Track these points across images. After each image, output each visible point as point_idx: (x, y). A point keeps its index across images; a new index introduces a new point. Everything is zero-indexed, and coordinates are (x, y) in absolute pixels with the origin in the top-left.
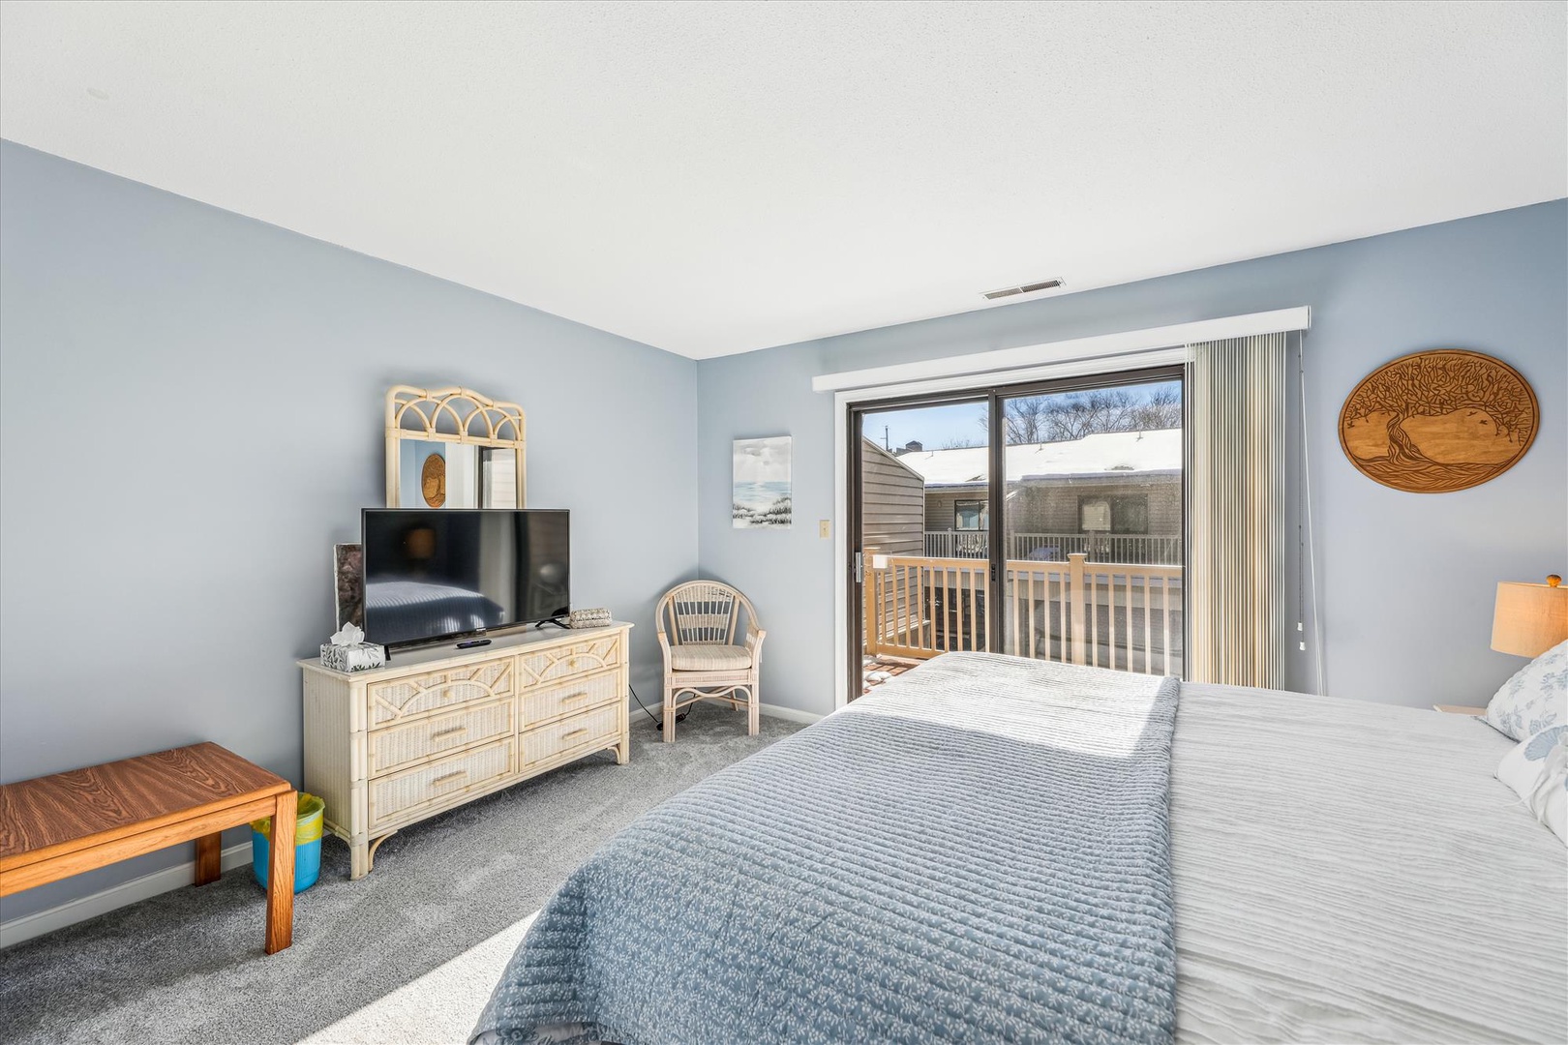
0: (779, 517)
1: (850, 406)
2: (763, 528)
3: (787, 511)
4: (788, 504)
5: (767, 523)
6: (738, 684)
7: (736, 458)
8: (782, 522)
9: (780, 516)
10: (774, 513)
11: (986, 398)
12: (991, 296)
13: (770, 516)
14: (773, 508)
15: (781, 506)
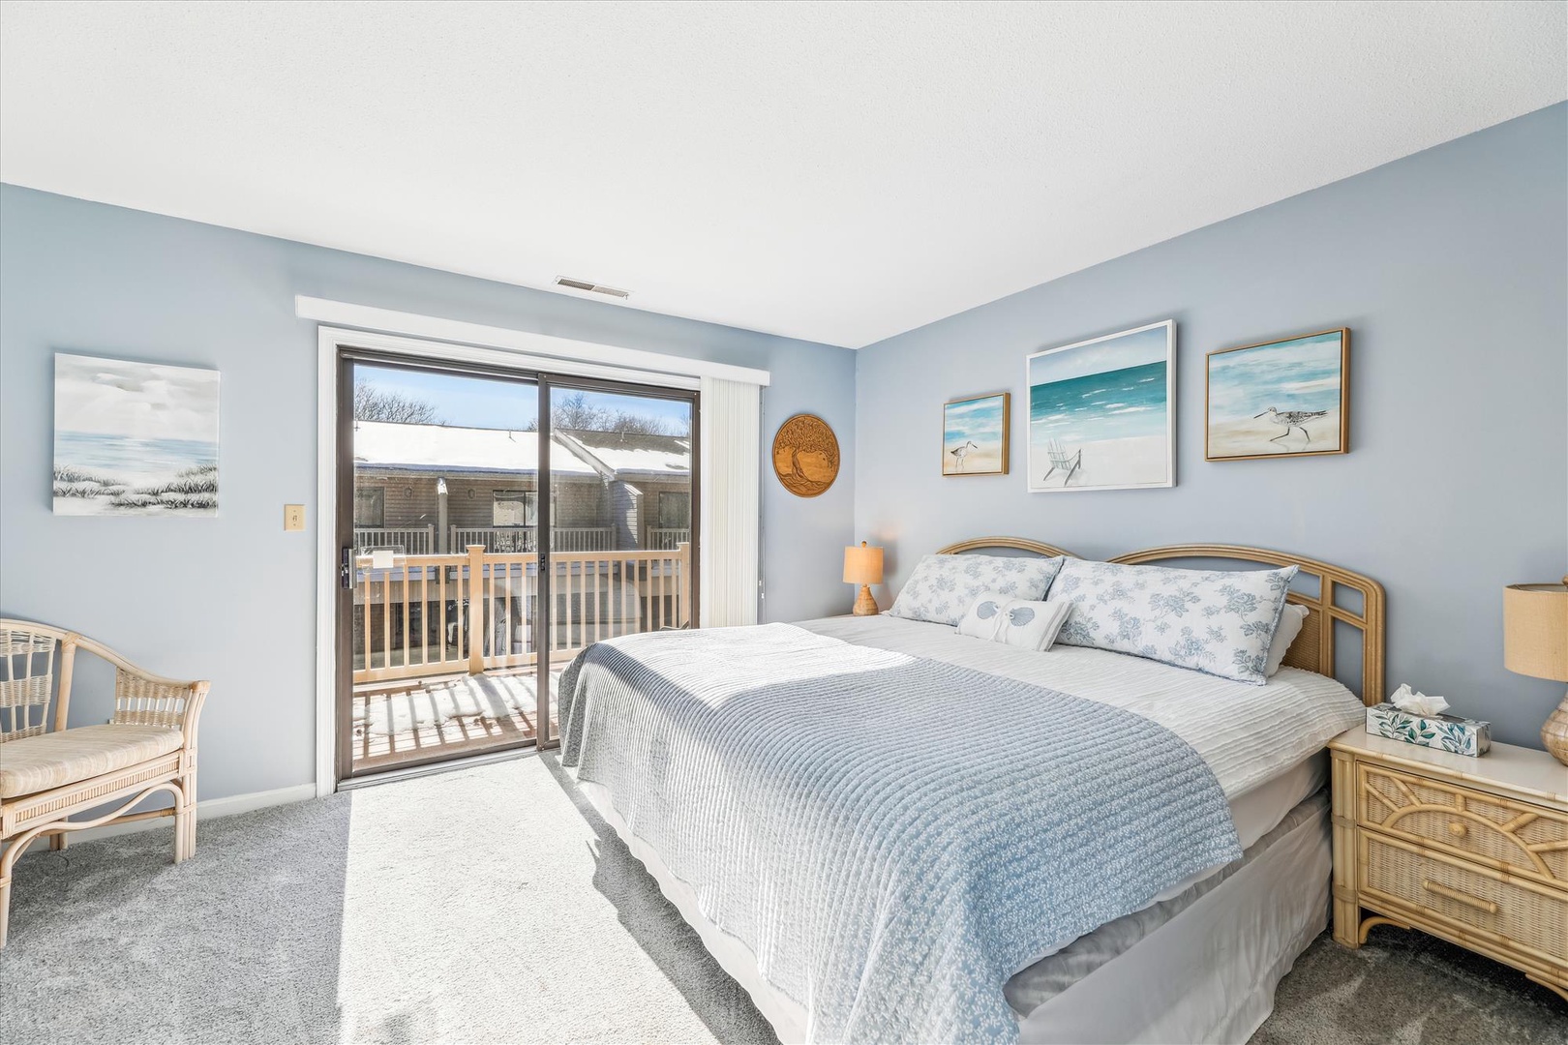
0: (194, 497)
1: (341, 349)
2: (149, 515)
3: (211, 488)
4: (210, 477)
5: (161, 506)
6: (160, 783)
7: (61, 386)
8: (202, 505)
9: (196, 495)
10: (180, 490)
11: (535, 383)
12: (562, 282)
13: (166, 496)
14: (176, 482)
15: (200, 480)
